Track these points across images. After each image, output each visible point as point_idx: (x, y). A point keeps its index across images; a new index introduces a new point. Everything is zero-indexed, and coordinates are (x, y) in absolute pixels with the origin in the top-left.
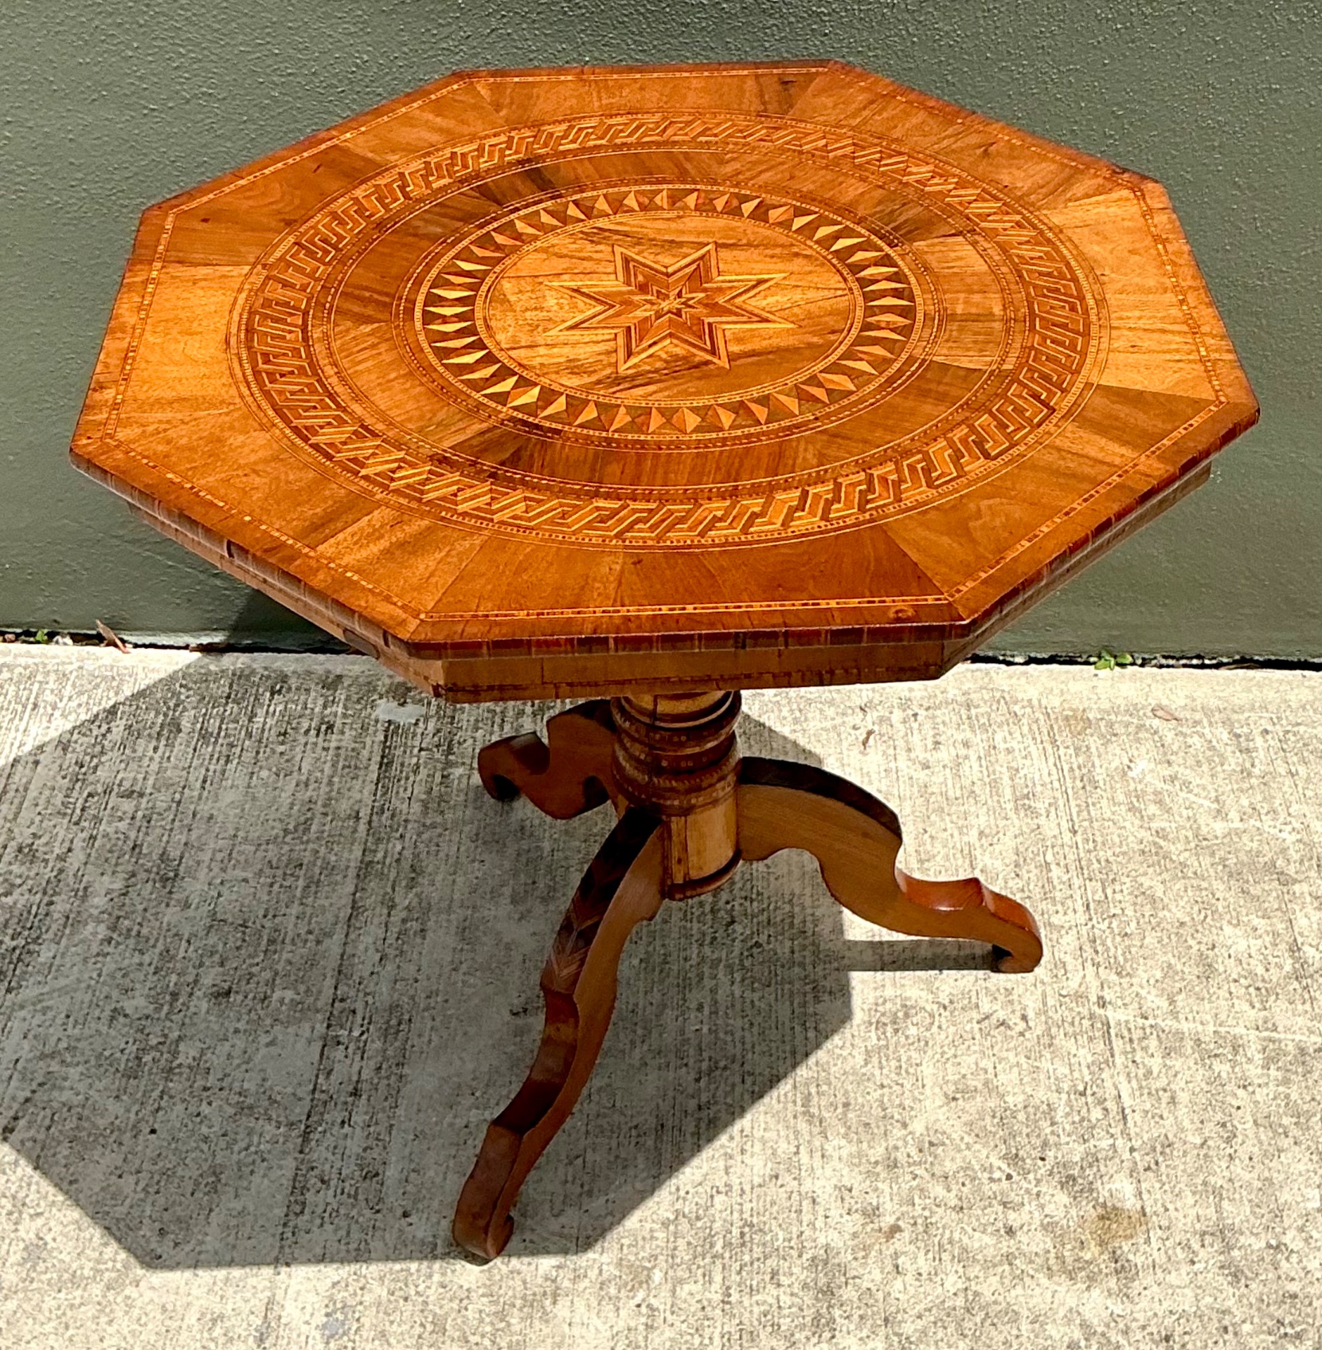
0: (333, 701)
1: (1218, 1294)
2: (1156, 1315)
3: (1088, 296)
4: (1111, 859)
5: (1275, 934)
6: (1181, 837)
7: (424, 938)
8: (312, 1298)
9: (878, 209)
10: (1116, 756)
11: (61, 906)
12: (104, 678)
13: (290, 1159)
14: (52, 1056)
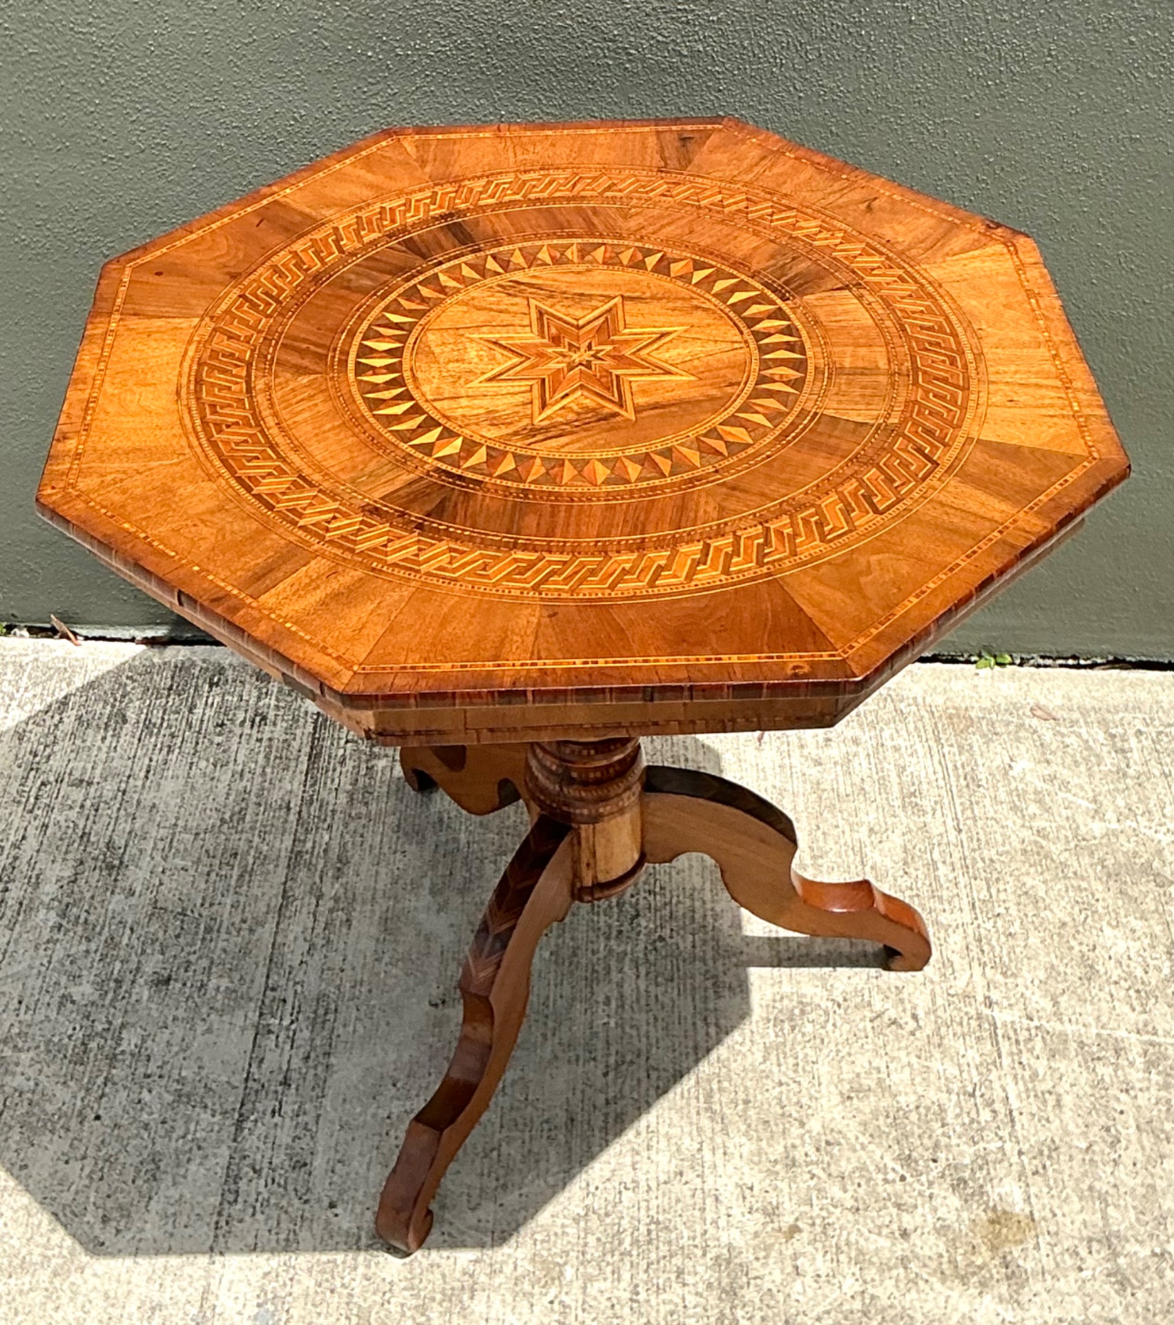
0: (267, 693)
1: (1105, 1303)
3: (967, 350)
4: (995, 858)
5: (1153, 936)
6: (1061, 837)
7: (349, 928)
8: (244, 1288)
9: (772, 262)
10: (996, 755)
11: (15, 893)
12: (58, 670)
13: (224, 1147)
14: (6, 1041)
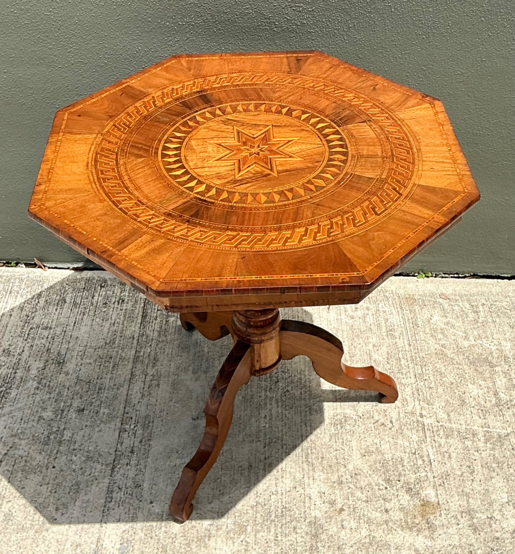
0: (124, 290)
1: (468, 538)
2: (444, 546)
3: (414, 148)
4: (424, 356)
5: (488, 388)
6: (451, 348)
7: (159, 388)
8: (115, 537)
9: (334, 111)
10: (425, 314)
11: (19, 374)
12: (37, 281)
13: (107, 479)
14: (15, 436)
